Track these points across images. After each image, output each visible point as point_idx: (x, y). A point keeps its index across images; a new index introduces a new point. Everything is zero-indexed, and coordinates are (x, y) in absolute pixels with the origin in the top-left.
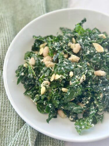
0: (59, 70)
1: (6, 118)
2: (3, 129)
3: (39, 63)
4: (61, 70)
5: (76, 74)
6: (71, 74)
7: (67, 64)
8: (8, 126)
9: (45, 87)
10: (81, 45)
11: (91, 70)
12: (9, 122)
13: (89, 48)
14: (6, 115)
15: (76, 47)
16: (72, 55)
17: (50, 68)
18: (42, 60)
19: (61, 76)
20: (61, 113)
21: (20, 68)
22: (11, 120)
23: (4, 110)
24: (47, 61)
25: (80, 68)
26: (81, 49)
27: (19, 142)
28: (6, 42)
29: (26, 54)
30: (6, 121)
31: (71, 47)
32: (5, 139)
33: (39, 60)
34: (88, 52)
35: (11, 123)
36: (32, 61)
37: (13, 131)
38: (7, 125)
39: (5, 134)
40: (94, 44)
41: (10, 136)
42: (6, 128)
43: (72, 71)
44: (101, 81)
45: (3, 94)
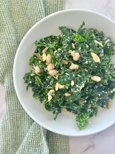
1: (20, 115)
2: (20, 123)
4: (64, 81)
7: (69, 75)
8: (23, 121)
10: (80, 54)
11: (88, 75)
12: (24, 118)
13: (87, 58)
14: (20, 112)
15: (76, 56)
16: (72, 63)
17: (54, 77)
18: (46, 69)
19: (64, 86)
22: (25, 116)
23: (18, 109)
25: (80, 78)
26: (80, 58)
27: (34, 134)
30: (21, 117)
32: (22, 129)
34: (87, 62)
35: (25, 118)
36: (37, 69)
37: (28, 124)
38: (22, 120)
39: (21, 125)
41: (26, 128)
42: (22, 122)
43: (73, 80)
44: (97, 87)
45: (15, 95)
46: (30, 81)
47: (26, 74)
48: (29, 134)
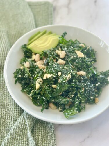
0: (50, 70)
1: (6, 111)
2: (4, 120)
3: (33, 66)
4: (51, 70)
5: (64, 74)
6: (60, 73)
7: (56, 66)
8: (8, 118)
9: (40, 83)
10: (66, 52)
11: (74, 71)
12: (9, 115)
13: (72, 54)
14: (6, 109)
15: (62, 54)
16: (59, 59)
17: (43, 70)
18: (35, 64)
19: (52, 75)
20: (52, 105)
21: (17, 71)
22: (10, 113)
23: (4, 105)
24: (40, 64)
25: (67, 69)
26: (66, 55)
27: (18, 130)
28: (4, 50)
29: (21, 59)
30: (6, 114)
31: (58, 53)
32: (6, 129)
33: (33, 64)
34: (72, 57)
35: (10, 116)
36: (27, 65)
37: (13, 121)
38: (6, 117)
39: (5, 125)
40: (76, 51)
41: (10, 126)
42: (6, 120)
43: (60, 71)
44: (83, 79)
45: (3, 92)
46: (19, 75)
47: (16, 70)
48: (13, 130)
